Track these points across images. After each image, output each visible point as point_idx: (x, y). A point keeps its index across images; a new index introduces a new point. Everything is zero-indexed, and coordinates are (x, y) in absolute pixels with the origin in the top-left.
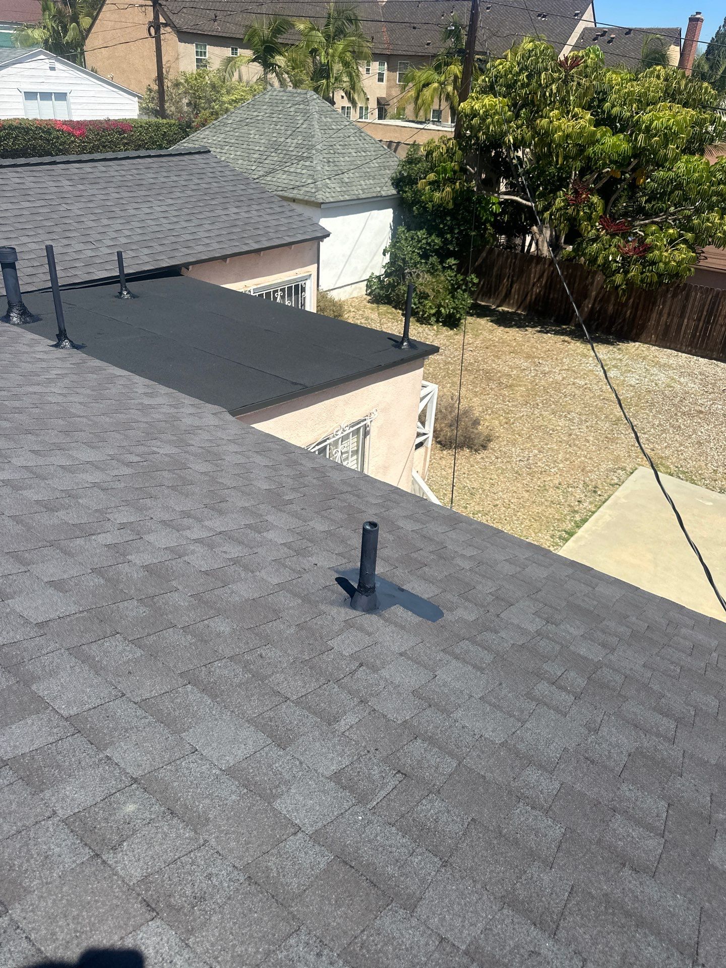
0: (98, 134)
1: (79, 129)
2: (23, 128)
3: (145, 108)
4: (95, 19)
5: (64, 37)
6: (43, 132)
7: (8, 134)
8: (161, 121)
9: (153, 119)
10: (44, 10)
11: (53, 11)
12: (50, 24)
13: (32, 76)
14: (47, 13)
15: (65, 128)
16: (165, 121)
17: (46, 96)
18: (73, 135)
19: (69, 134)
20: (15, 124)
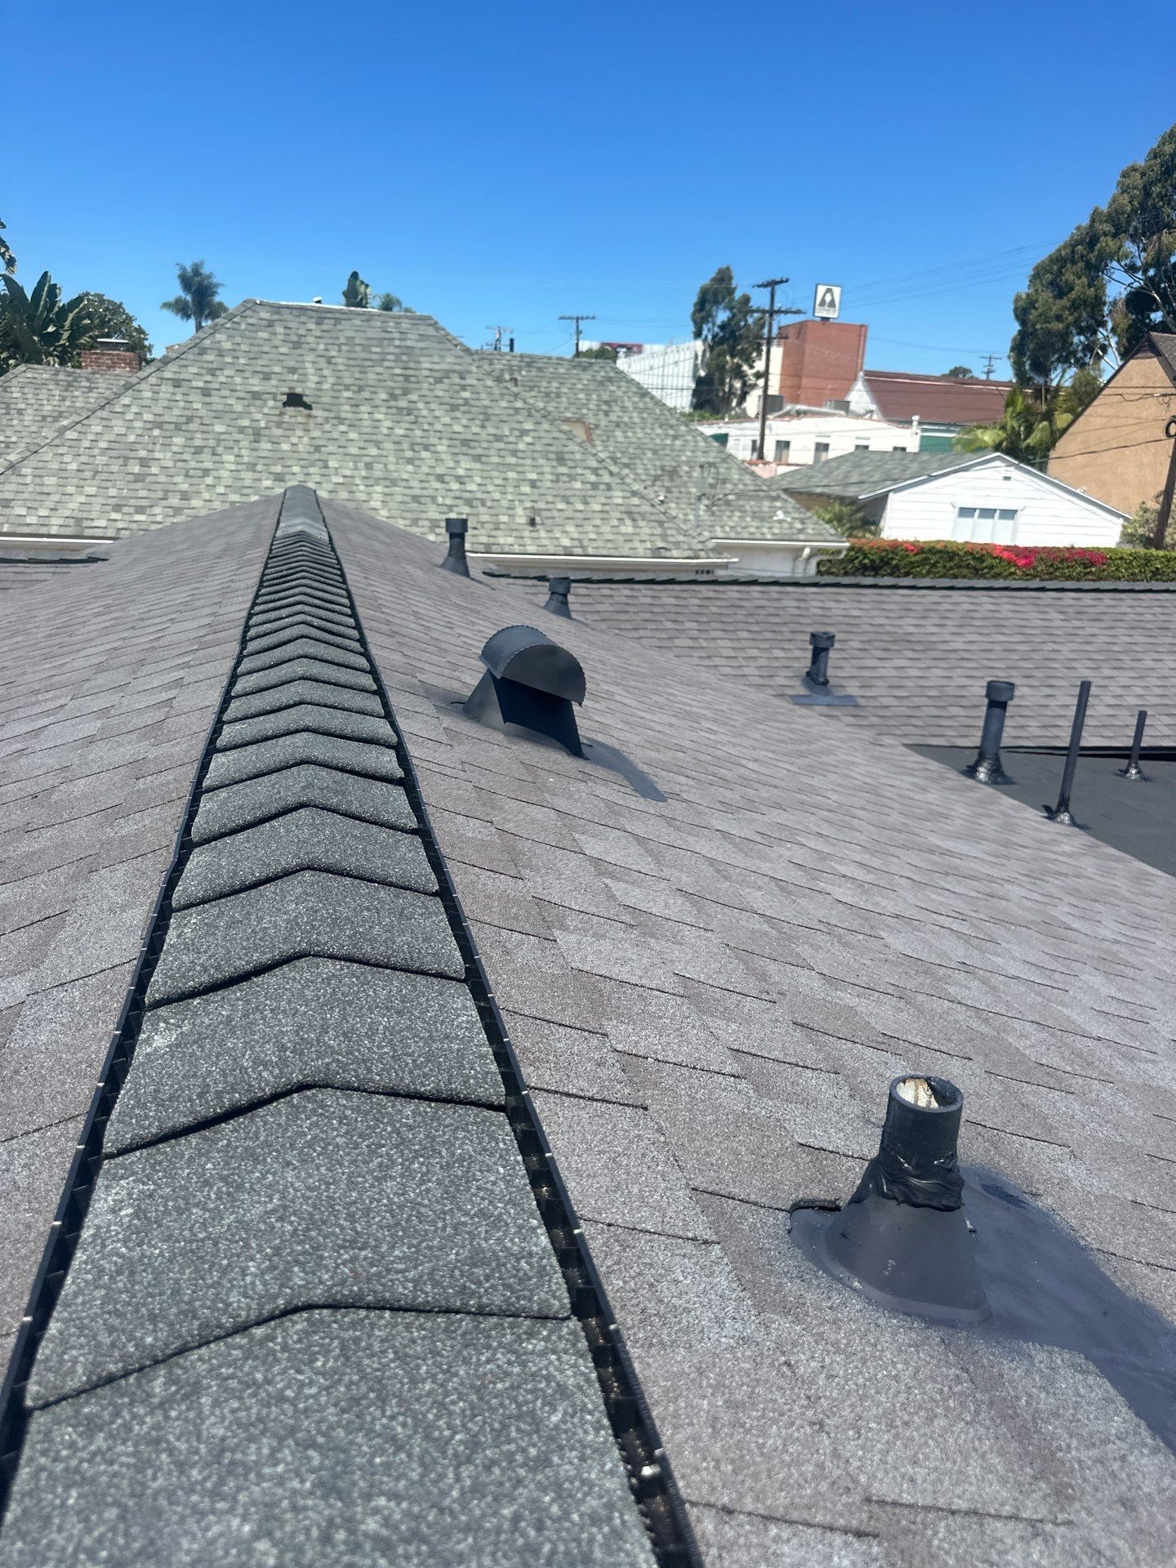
0: (1052, 565)
1: (1026, 557)
2: (948, 553)
3: (1132, 535)
4: (1077, 417)
5: (1025, 439)
6: (974, 558)
7: (926, 559)
8: (1153, 551)
9: (1141, 550)
10: (1007, 406)
11: (1019, 407)
12: (1012, 423)
13: (975, 488)
14: (1010, 409)
15: (1005, 555)
16: (1161, 553)
17: (987, 513)
18: (1015, 565)
19: (1009, 563)
20: (938, 547)
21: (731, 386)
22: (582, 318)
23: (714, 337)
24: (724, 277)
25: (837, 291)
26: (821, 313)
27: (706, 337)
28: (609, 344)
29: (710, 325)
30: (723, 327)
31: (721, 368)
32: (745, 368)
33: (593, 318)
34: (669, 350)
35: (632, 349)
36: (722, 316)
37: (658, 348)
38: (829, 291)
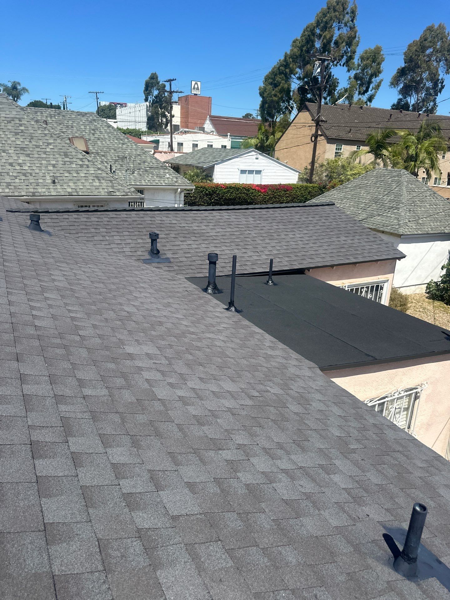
21: (162, 121)
22: (98, 93)
23: (153, 101)
24: (154, 77)
25: (199, 83)
26: (194, 92)
27: (150, 100)
28: (113, 103)
29: (151, 96)
30: (156, 97)
31: (157, 113)
32: (167, 113)
33: (103, 93)
34: (136, 106)
35: (123, 105)
36: (156, 93)
37: (133, 105)
38: (196, 83)
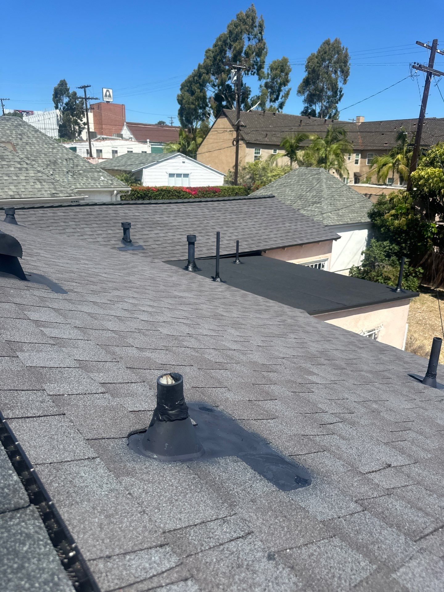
0: (203, 193)
1: (194, 191)
2: (168, 190)
3: (227, 181)
4: (204, 139)
5: (188, 148)
6: (177, 192)
7: (161, 193)
9: (231, 186)
10: (180, 135)
11: (184, 136)
12: (182, 142)
14: (181, 137)
15: (187, 190)
16: (237, 187)
17: (179, 175)
18: (191, 194)
19: (189, 193)
20: (164, 188)
21: (74, 128)
22: (4, 100)
23: (63, 109)
24: (63, 84)
25: (111, 91)
26: (106, 99)
27: (60, 108)
28: (18, 111)
29: (61, 104)
30: (67, 104)
31: (69, 121)
32: (79, 121)
33: (9, 99)
34: (45, 113)
35: (28, 113)
36: (66, 100)
37: (40, 112)
38: (107, 91)
